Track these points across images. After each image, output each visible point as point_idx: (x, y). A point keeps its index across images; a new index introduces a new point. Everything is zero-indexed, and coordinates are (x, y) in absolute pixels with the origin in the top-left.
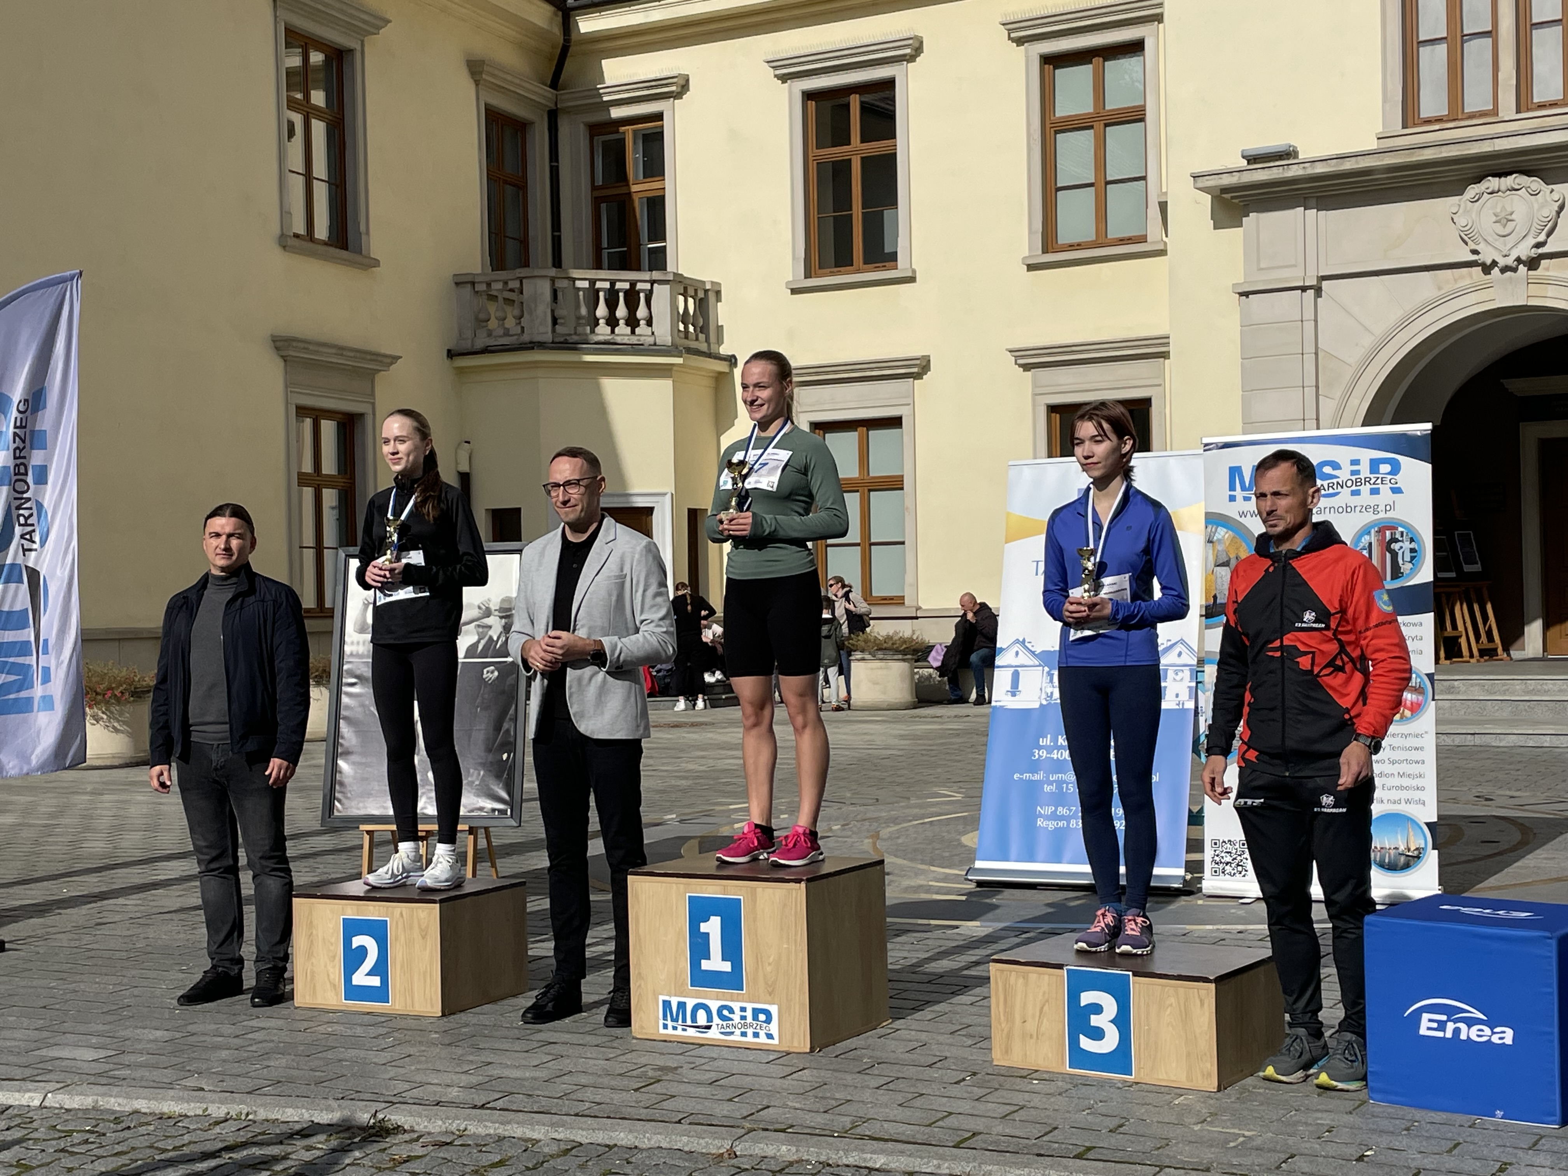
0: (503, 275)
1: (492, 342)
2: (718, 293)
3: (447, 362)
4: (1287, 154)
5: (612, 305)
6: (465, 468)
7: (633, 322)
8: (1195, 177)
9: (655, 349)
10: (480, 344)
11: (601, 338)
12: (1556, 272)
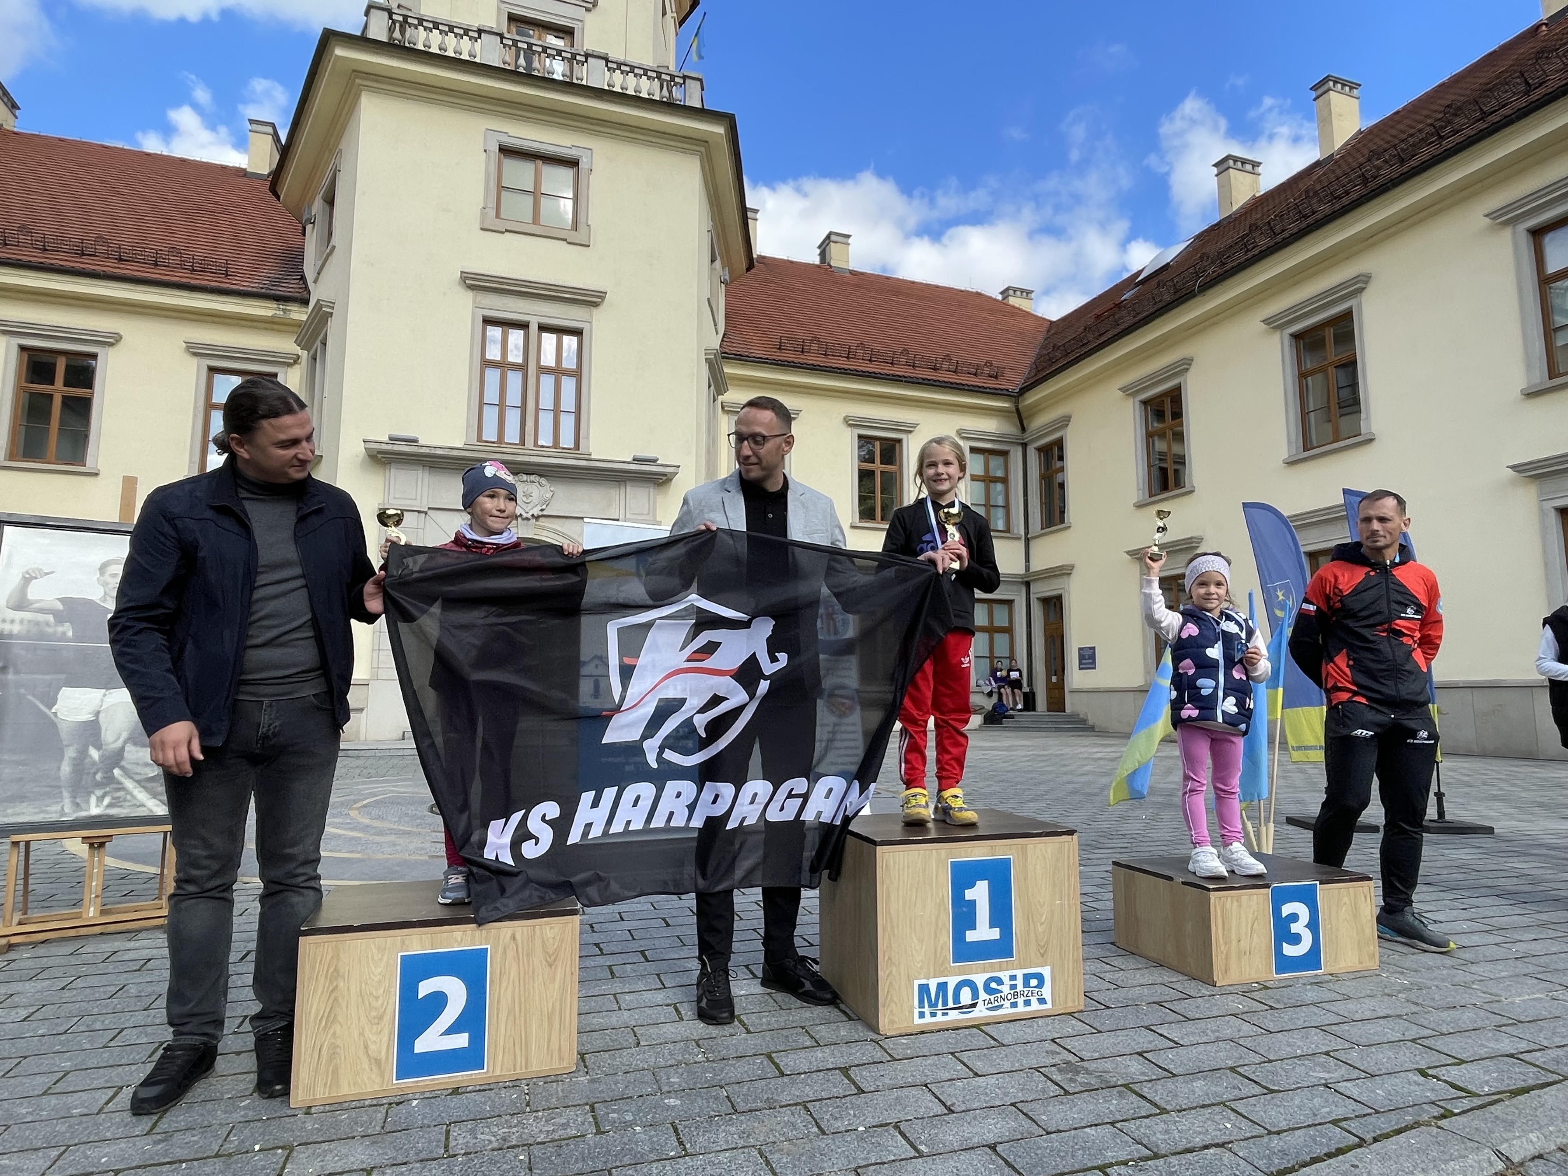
4: (412, 440)
8: (366, 442)
12: (543, 522)
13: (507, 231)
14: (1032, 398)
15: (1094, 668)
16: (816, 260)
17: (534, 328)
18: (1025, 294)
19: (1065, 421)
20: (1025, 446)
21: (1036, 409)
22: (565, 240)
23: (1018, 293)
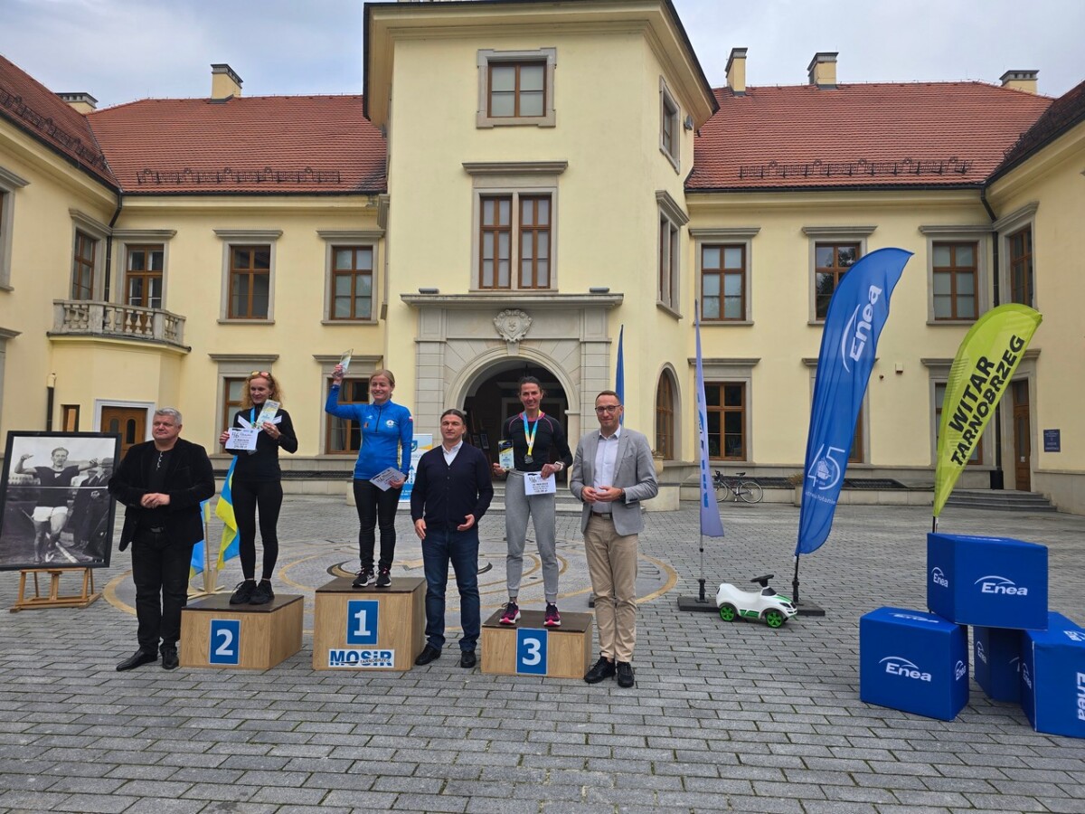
0: (79, 302)
1: (70, 331)
2: (184, 321)
3: (46, 338)
4: (435, 292)
5: (134, 321)
6: (51, 385)
7: (143, 329)
8: (402, 296)
9: (153, 341)
10: (64, 331)
11: (127, 334)
12: (528, 346)
13: (495, 126)
14: (998, 188)
15: (1059, 451)
16: (806, 82)
17: (516, 199)
19: (1033, 208)
20: (995, 235)
21: (1003, 200)
22: (537, 125)
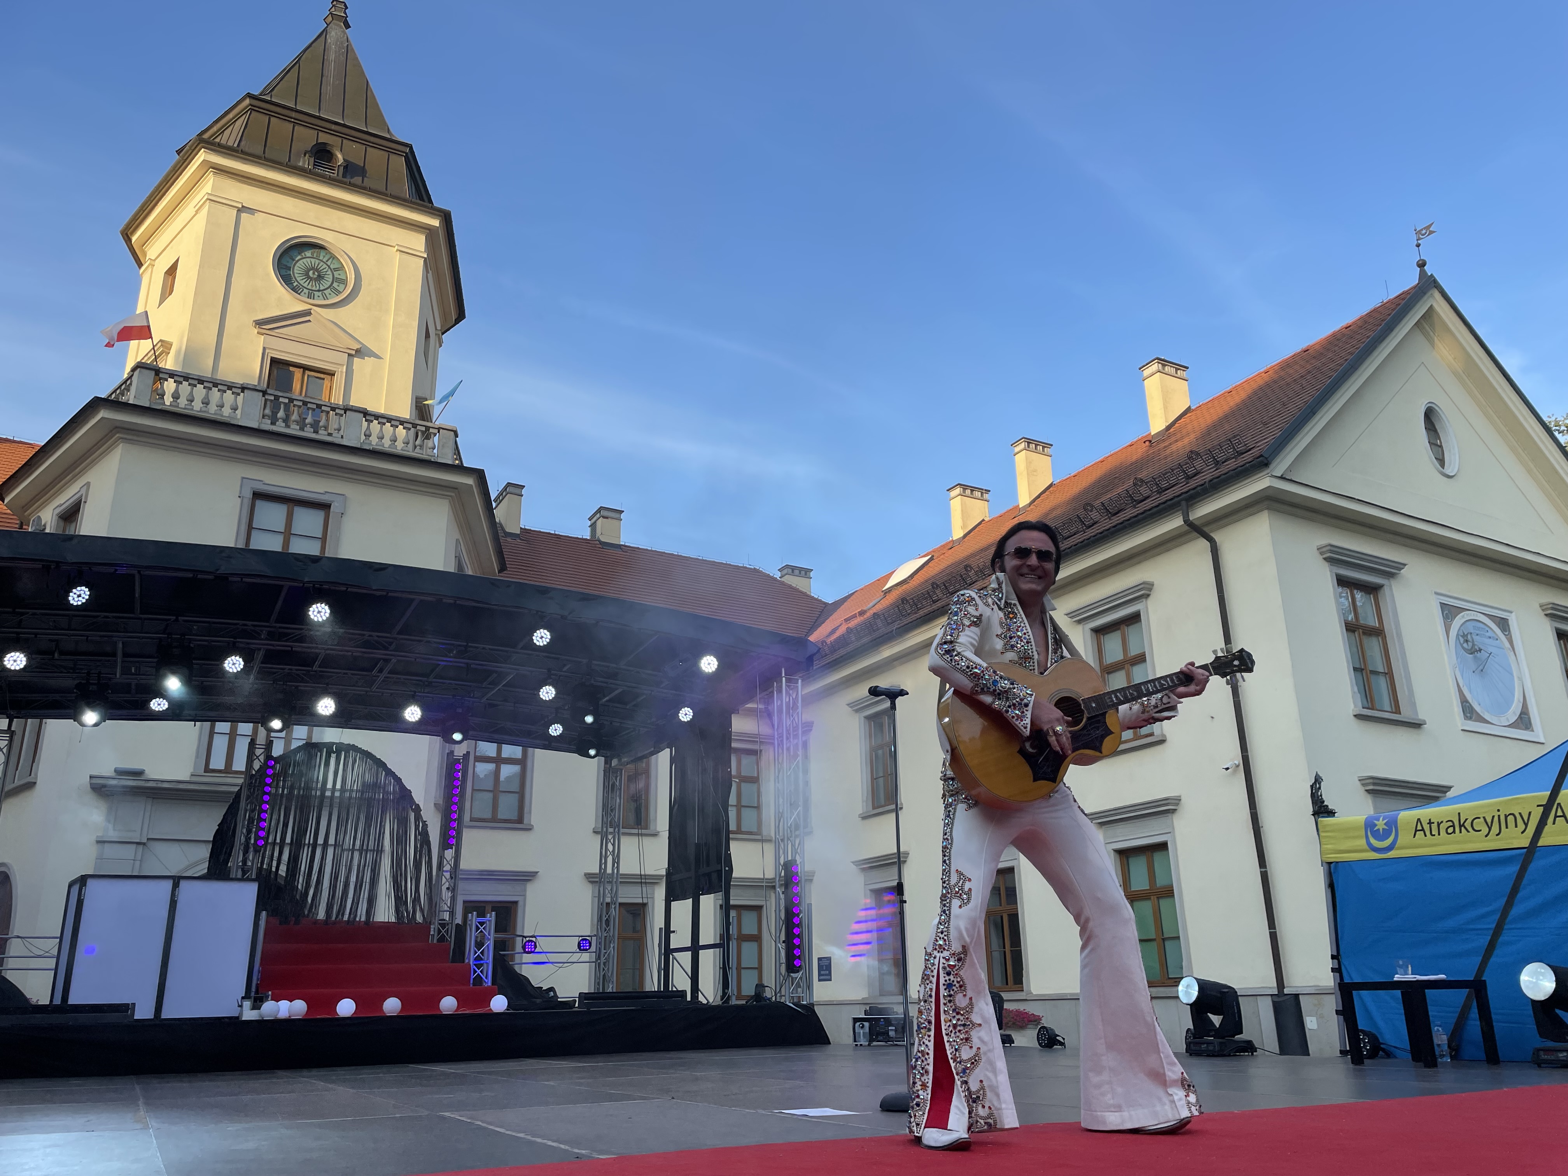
4: (140, 773)
8: (93, 777)
15: (830, 980)
16: (587, 534)
18: (803, 573)
19: (809, 727)
23: (797, 572)
